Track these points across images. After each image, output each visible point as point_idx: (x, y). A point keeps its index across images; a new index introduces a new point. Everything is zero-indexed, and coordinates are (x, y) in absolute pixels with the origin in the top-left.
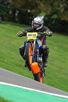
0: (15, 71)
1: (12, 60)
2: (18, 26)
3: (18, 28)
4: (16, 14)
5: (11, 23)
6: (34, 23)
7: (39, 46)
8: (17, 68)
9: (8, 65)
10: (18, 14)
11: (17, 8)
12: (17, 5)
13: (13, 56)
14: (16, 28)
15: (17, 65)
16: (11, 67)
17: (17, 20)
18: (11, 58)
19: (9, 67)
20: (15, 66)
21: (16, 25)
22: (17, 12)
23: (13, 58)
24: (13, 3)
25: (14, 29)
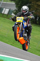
0: (36, 54)
1: (34, 47)
2: (38, 26)
3: (38, 27)
4: (37, 19)
5: (34, 24)
6: (22, 10)
7: (25, 26)
8: (38, 52)
9: (32, 50)
10: (38, 19)
11: (38, 16)
12: (38, 13)
13: (35, 45)
14: (37, 28)
15: (37, 50)
16: (34, 51)
17: (38, 23)
18: (34, 46)
19: (33, 51)
20: (36, 50)
21: (37, 26)
22: (38, 18)
23: (35, 46)
24: (35, 13)
25: (36, 28)
